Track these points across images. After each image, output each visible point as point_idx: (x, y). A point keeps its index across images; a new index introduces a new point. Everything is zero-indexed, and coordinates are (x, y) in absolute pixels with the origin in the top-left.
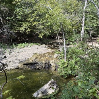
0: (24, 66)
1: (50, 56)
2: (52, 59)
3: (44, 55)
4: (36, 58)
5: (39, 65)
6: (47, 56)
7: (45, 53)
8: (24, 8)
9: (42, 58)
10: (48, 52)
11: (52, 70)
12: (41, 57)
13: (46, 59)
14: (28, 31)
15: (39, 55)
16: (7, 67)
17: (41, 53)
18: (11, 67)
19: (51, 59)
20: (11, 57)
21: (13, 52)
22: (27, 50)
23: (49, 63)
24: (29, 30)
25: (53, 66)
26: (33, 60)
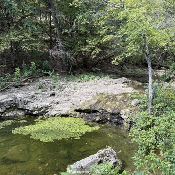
0: (76, 112)
1: (125, 100)
2: (127, 106)
3: (113, 98)
4: (99, 101)
5: (101, 116)
6: (119, 99)
7: (117, 95)
8: (91, 13)
9: (109, 103)
10: (124, 92)
11: (122, 128)
12: (106, 101)
13: (114, 105)
14: (95, 53)
15: (106, 97)
16: (50, 111)
17: (110, 94)
18: (57, 112)
19: (124, 107)
20: (61, 96)
21: (67, 88)
22: (91, 85)
23: (118, 114)
24: (97, 51)
25: (125, 120)
26: (91, 105)
